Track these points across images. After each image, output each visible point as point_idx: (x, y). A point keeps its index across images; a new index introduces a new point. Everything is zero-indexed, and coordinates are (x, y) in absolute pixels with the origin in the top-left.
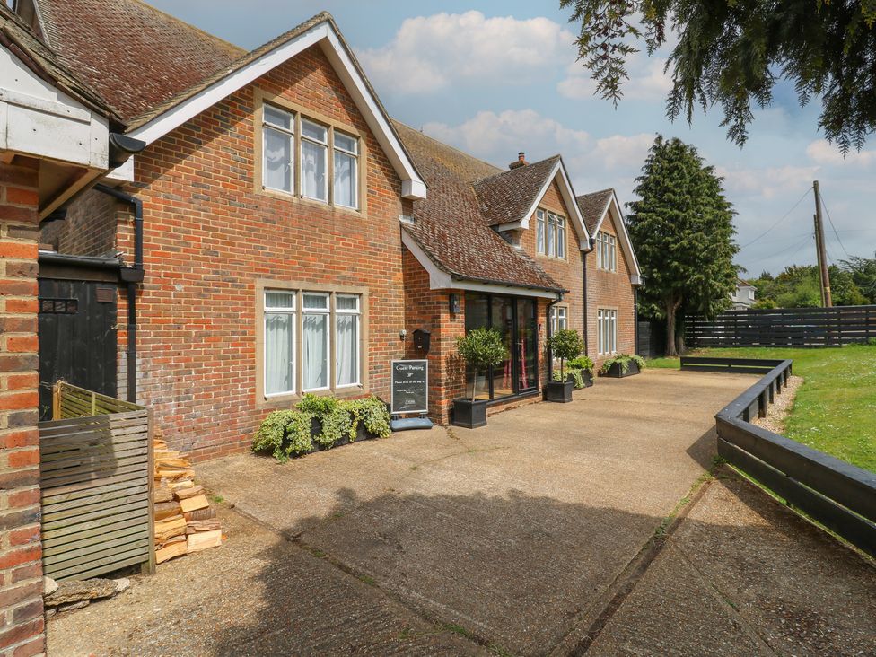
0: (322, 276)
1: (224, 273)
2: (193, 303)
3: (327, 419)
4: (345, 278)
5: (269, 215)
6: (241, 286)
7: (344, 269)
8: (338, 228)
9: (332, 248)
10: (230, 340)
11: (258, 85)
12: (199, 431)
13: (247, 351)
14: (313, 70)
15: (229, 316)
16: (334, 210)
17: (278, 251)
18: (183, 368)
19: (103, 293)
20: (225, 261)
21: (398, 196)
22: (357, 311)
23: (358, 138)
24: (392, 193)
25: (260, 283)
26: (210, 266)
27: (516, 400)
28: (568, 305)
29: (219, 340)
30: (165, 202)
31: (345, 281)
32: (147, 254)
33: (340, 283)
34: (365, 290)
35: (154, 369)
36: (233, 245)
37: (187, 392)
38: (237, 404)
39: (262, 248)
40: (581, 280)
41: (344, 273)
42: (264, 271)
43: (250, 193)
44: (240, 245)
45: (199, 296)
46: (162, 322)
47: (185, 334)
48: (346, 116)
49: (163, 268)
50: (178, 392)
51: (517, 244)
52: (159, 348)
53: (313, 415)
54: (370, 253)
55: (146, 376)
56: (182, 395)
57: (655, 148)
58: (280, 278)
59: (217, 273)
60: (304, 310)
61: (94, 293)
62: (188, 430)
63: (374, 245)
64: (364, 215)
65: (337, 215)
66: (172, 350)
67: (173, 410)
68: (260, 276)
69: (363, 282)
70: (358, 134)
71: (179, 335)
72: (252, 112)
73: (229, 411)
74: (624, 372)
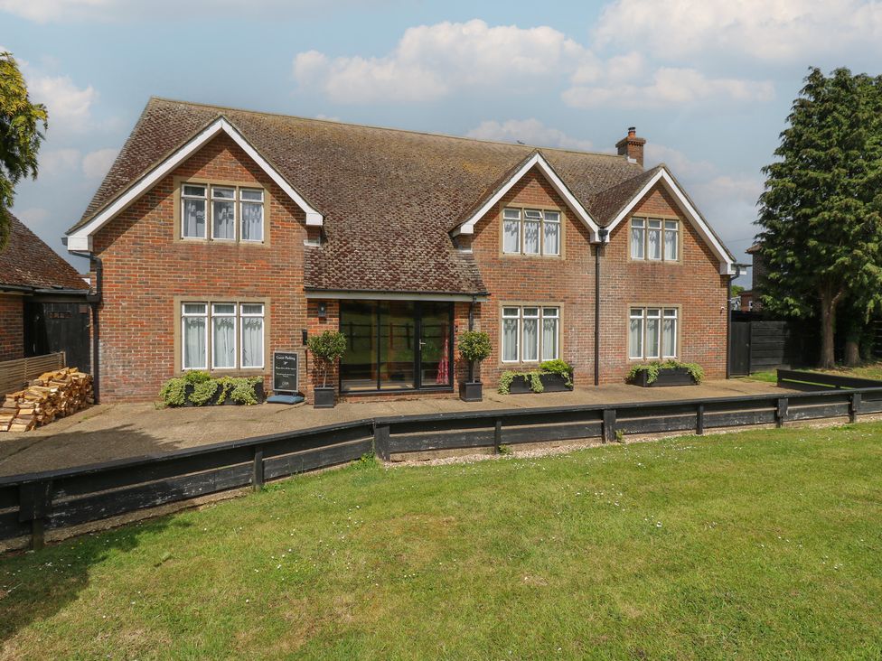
0: (228, 291)
1: (152, 294)
2: (132, 312)
3: (197, 386)
4: (247, 292)
5: (184, 255)
6: (164, 301)
7: (247, 285)
8: (241, 257)
9: (237, 271)
10: (156, 334)
11: (176, 174)
12: (136, 385)
13: (168, 340)
14: (221, 151)
15: (155, 319)
16: (238, 245)
17: (191, 277)
18: (127, 349)
19: (83, 309)
20: (153, 287)
21: (303, 225)
22: (262, 315)
23: (263, 189)
24: (296, 225)
25: (177, 299)
26: (144, 290)
27: (414, 393)
28: (562, 304)
29: (149, 334)
30: (115, 257)
31: (247, 294)
32: (105, 286)
33: (243, 295)
34: (267, 300)
35: (110, 348)
36: (159, 276)
37: (129, 362)
38: (161, 372)
39: (179, 277)
40: (592, 277)
41: (246, 289)
42: (180, 291)
43: (171, 243)
44: (163, 276)
45: (136, 308)
46: (114, 323)
47: (128, 330)
48: (250, 176)
49: (115, 293)
50: (124, 362)
51: (469, 247)
52: (113, 337)
53: (189, 383)
54: (273, 272)
55: (105, 352)
56: (126, 364)
57: (808, 88)
58: (192, 295)
59: (148, 294)
60: (213, 314)
61: (78, 309)
62: (129, 384)
63: (277, 266)
64: (268, 245)
65: (241, 249)
66: (120, 338)
67: (121, 371)
68: (177, 294)
69: (265, 294)
70: (262, 187)
71: (124, 330)
72: (172, 192)
73: (156, 376)
74: (650, 380)
